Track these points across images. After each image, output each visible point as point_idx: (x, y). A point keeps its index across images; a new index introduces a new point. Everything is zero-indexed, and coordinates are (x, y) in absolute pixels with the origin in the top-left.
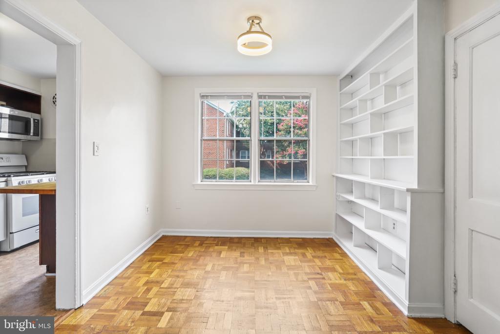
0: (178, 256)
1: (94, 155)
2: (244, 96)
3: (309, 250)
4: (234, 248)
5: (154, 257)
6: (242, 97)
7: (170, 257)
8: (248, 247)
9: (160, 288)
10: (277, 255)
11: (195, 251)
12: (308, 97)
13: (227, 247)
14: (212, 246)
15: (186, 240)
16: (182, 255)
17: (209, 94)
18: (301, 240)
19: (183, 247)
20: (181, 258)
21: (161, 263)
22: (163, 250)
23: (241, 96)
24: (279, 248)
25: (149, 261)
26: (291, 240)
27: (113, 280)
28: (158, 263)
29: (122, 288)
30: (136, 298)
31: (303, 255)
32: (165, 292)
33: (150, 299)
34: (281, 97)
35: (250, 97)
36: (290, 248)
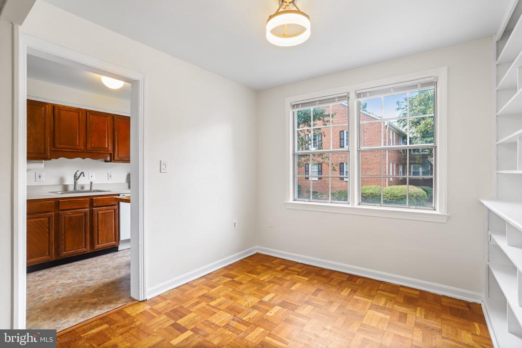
0: (251, 276)
1: (161, 172)
2: (338, 97)
3: (418, 312)
4: (315, 282)
5: (231, 272)
6: (337, 99)
7: (243, 276)
8: (332, 285)
9: (208, 305)
10: (360, 305)
11: (272, 275)
12: (434, 83)
13: (307, 279)
14: (294, 274)
15: (274, 262)
16: (255, 276)
17: (300, 102)
18: (418, 293)
19: (265, 268)
20: (253, 280)
21: (231, 280)
22: (243, 268)
23: (334, 98)
24: (371, 297)
25: (223, 276)
26: (401, 289)
27: (183, 285)
28: (229, 279)
29: (182, 294)
30: (183, 307)
31: (401, 316)
32: (207, 310)
33: (191, 312)
34: (388, 91)
35: (347, 97)
36: (390, 299)
